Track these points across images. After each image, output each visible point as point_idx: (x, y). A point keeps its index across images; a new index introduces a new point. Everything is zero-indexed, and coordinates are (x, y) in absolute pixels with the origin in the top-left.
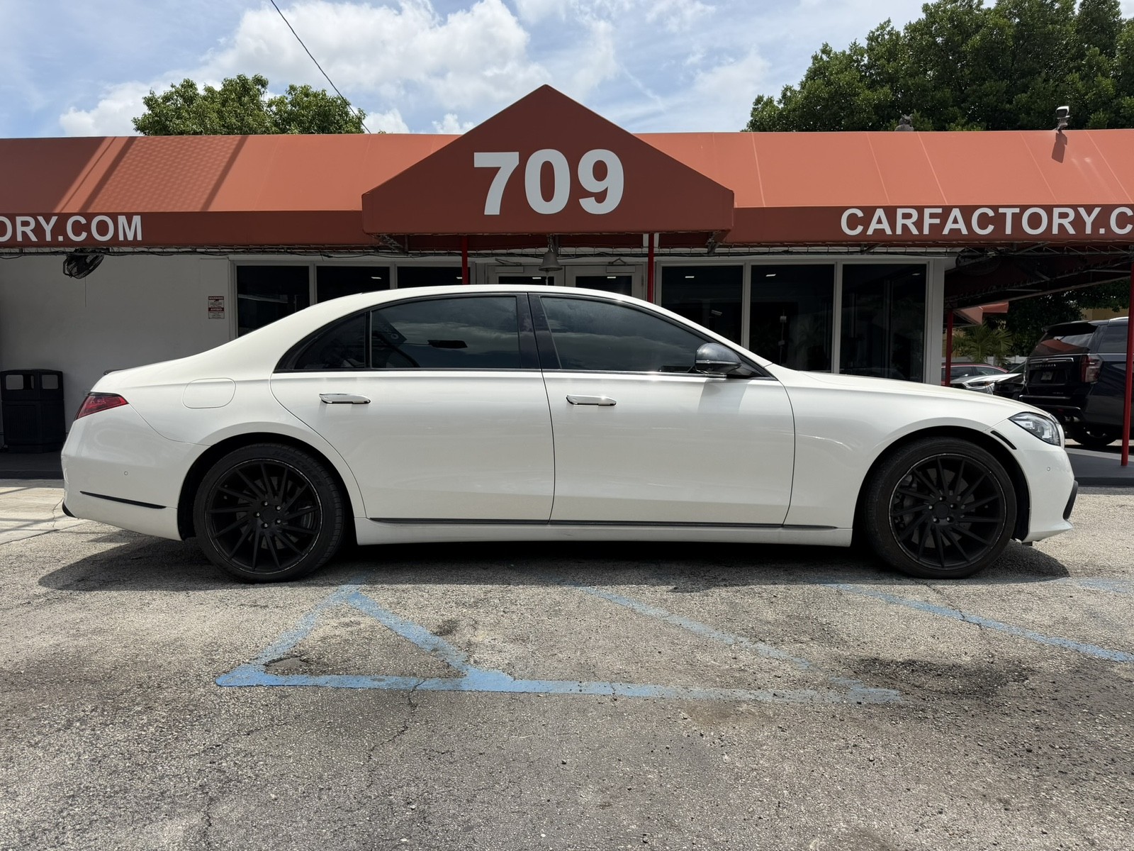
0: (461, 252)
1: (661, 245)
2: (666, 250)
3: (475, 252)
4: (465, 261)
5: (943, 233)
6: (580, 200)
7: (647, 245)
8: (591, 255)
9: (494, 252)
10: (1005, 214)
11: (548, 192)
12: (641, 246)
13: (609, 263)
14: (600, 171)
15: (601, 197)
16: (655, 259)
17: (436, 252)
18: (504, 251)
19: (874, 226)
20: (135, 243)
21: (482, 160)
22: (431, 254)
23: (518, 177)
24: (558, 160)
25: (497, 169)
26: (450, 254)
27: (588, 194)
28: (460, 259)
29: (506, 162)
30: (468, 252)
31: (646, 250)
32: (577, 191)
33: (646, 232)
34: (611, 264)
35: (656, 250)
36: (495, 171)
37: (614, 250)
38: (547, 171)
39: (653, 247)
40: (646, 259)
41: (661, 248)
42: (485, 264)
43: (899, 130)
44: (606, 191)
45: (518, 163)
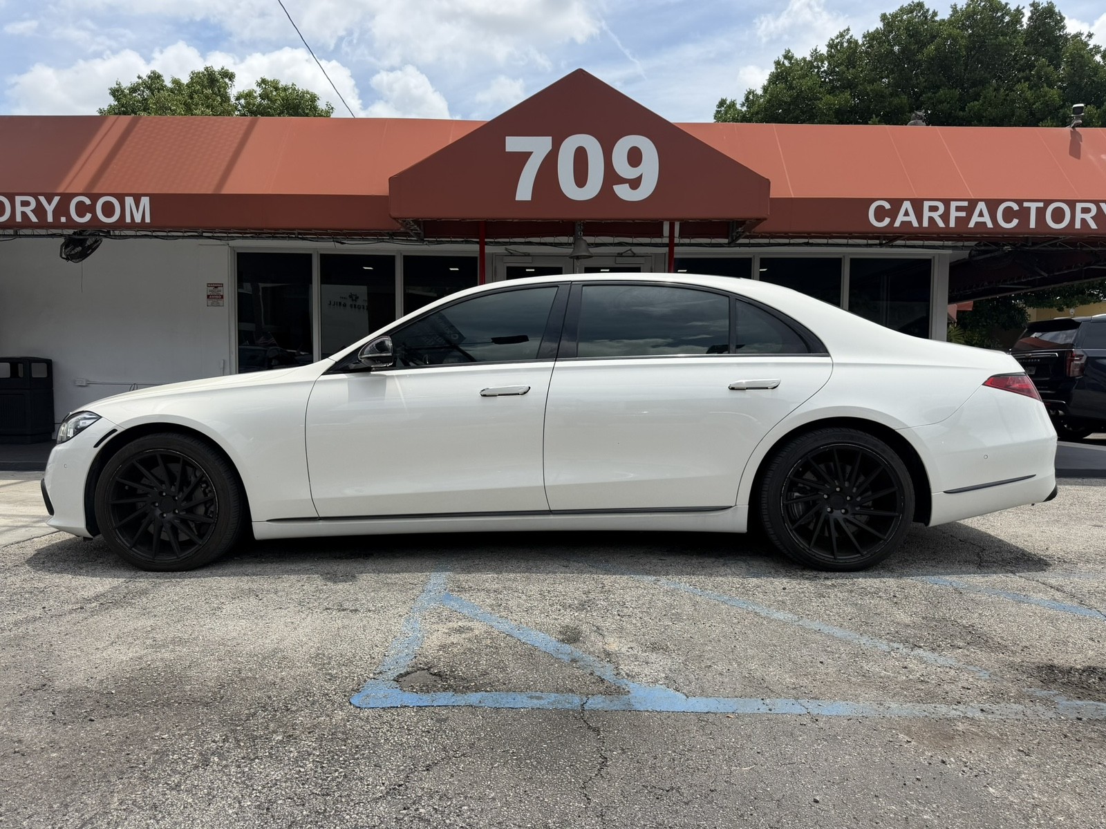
0: (478, 240)
1: (682, 236)
2: (687, 241)
4: (482, 250)
5: (969, 226)
6: (614, 186)
7: (668, 235)
9: (511, 240)
10: (1029, 208)
11: (581, 178)
12: (661, 235)
13: (618, 254)
14: (635, 157)
15: (635, 184)
16: (676, 249)
17: (453, 240)
18: (522, 240)
19: (901, 218)
20: (142, 225)
21: (514, 144)
22: (448, 242)
23: (550, 162)
24: (592, 145)
25: (530, 154)
26: (467, 242)
27: (622, 181)
28: (477, 247)
29: (539, 146)
30: (486, 240)
31: (666, 240)
32: (611, 177)
33: (667, 220)
34: (620, 255)
35: (676, 241)
36: (527, 155)
38: (581, 156)
39: (674, 237)
40: (667, 249)
41: (682, 238)
42: (493, 254)
43: (911, 125)
44: (640, 178)
45: (551, 148)
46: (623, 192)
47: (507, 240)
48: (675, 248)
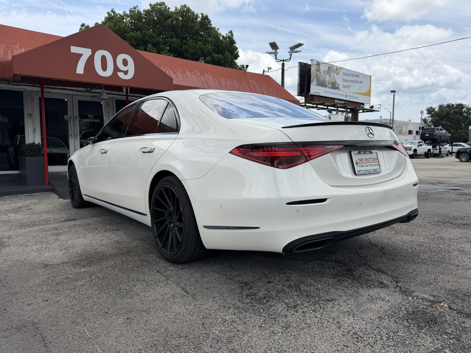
0: (39, 86)
1: (130, 92)
3: (47, 86)
6: (118, 73)
7: (125, 91)
9: (56, 87)
11: (104, 67)
12: (122, 91)
14: (125, 63)
15: (126, 73)
16: (129, 97)
17: (26, 84)
18: (62, 87)
21: (74, 49)
24: (108, 55)
25: (81, 55)
26: (34, 86)
27: (121, 71)
29: (86, 53)
30: (44, 86)
31: (125, 94)
32: (116, 69)
33: (125, 87)
36: (80, 55)
38: (104, 59)
39: (128, 93)
41: (131, 93)
44: (128, 71)
45: (91, 54)
46: (121, 75)
47: (54, 87)
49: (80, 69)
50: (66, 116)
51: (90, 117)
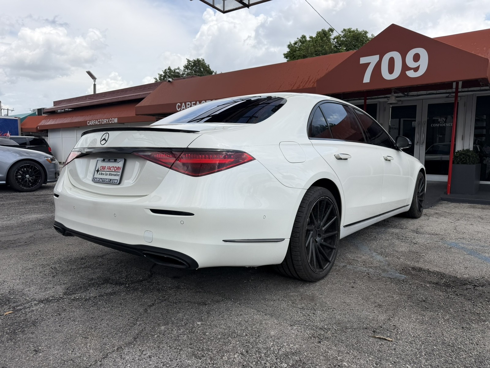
0: (364, 98)
2: (466, 89)
3: (370, 97)
4: (365, 102)
6: (406, 72)
7: (455, 87)
8: (425, 95)
11: (391, 70)
14: (417, 58)
15: (416, 69)
17: (354, 99)
23: (378, 65)
24: (396, 55)
25: (369, 64)
27: (410, 69)
28: (363, 101)
29: (373, 60)
30: (367, 98)
31: (454, 90)
32: (405, 67)
33: (454, 82)
34: (447, 97)
35: (460, 90)
36: (368, 64)
37: (437, 91)
38: (392, 61)
39: (458, 88)
40: (454, 94)
41: (463, 88)
42: (384, 102)
44: (419, 66)
45: (378, 59)
46: (411, 74)
48: (459, 93)
49: (367, 79)
50: (414, 123)
51: (441, 121)
